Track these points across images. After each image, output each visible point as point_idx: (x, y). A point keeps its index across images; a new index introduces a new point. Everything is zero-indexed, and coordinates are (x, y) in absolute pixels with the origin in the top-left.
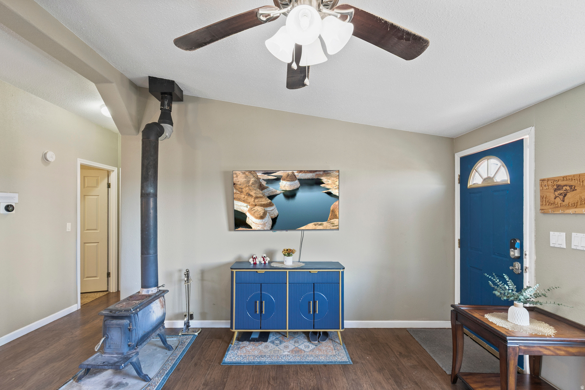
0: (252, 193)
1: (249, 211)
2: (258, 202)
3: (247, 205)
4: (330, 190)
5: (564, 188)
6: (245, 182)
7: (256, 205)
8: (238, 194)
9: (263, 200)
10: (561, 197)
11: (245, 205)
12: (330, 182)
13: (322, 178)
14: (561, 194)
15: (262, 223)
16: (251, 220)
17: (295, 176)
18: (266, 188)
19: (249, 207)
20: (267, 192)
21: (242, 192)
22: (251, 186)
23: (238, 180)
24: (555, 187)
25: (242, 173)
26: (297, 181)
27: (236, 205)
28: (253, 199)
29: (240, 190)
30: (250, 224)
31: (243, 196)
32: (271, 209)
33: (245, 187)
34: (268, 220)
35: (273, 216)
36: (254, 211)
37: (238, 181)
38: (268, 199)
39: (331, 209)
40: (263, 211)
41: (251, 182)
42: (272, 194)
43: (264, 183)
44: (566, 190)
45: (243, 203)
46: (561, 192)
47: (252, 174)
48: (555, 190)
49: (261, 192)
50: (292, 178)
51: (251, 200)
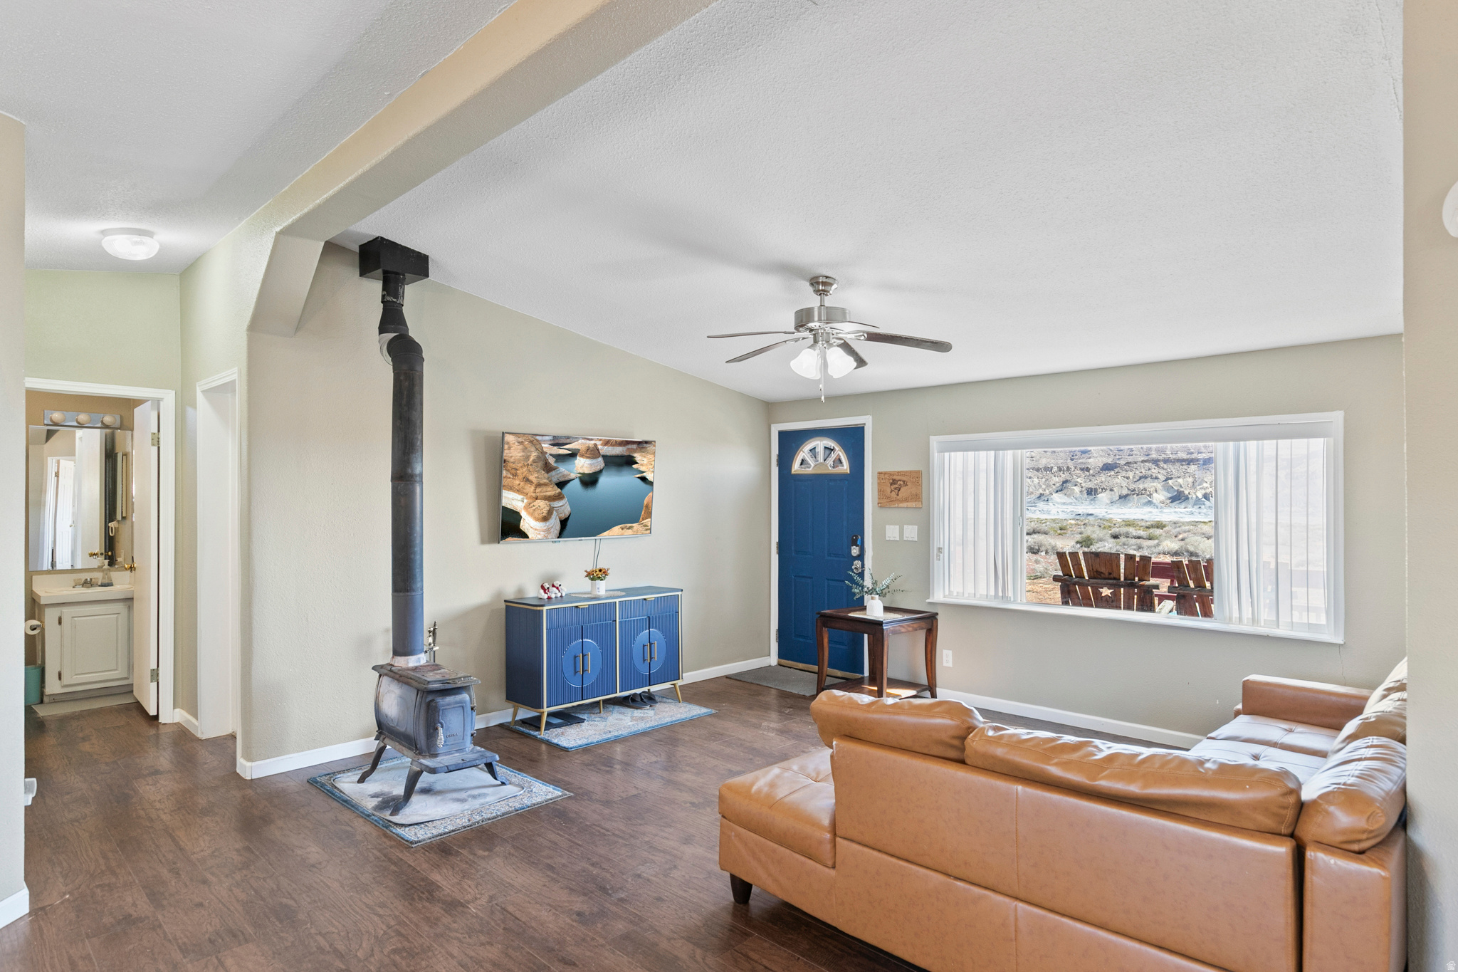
0: (532, 478)
1: (527, 507)
2: (541, 492)
3: (523, 499)
4: (644, 474)
5: (899, 482)
6: (522, 458)
7: (537, 498)
8: (510, 478)
9: (549, 489)
10: (896, 491)
11: (520, 497)
12: (645, 460)
13: (635, 455)
14: (896, 489)
15: (545, 528)
16: (528, 523)
17: (598, 450)
18: (555, 469)
19: (525, 501)
20: (555, 477)
21: (515, 475)
22: (531, 465)
23: (510, 455)
24: (891, 481)
25: (519, 443)
26: (600, 459)
27: (505, 497)
28: (533, 488)
29: (513, 471)
30: (526, 531)
31: (518, 482)
32: (561, 505)
33: (521, 467)
34: (555, 523)
35: (563, 516)
36: (534, 508)
37: (511, 457)
38: (556, 487)
39: (645, 503)
40: (548, 508)
41: (531, 459)
42: (563, 479)
43: (552, 461)
44: (900, 485)
45: (517, 495)
46: (896, 486)
47: (534, 445)
48: (891, 485)
49: (546, 474)
50: (593, 453)
51: (530, 489)
